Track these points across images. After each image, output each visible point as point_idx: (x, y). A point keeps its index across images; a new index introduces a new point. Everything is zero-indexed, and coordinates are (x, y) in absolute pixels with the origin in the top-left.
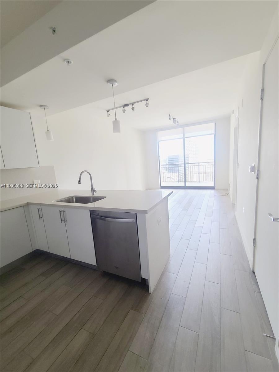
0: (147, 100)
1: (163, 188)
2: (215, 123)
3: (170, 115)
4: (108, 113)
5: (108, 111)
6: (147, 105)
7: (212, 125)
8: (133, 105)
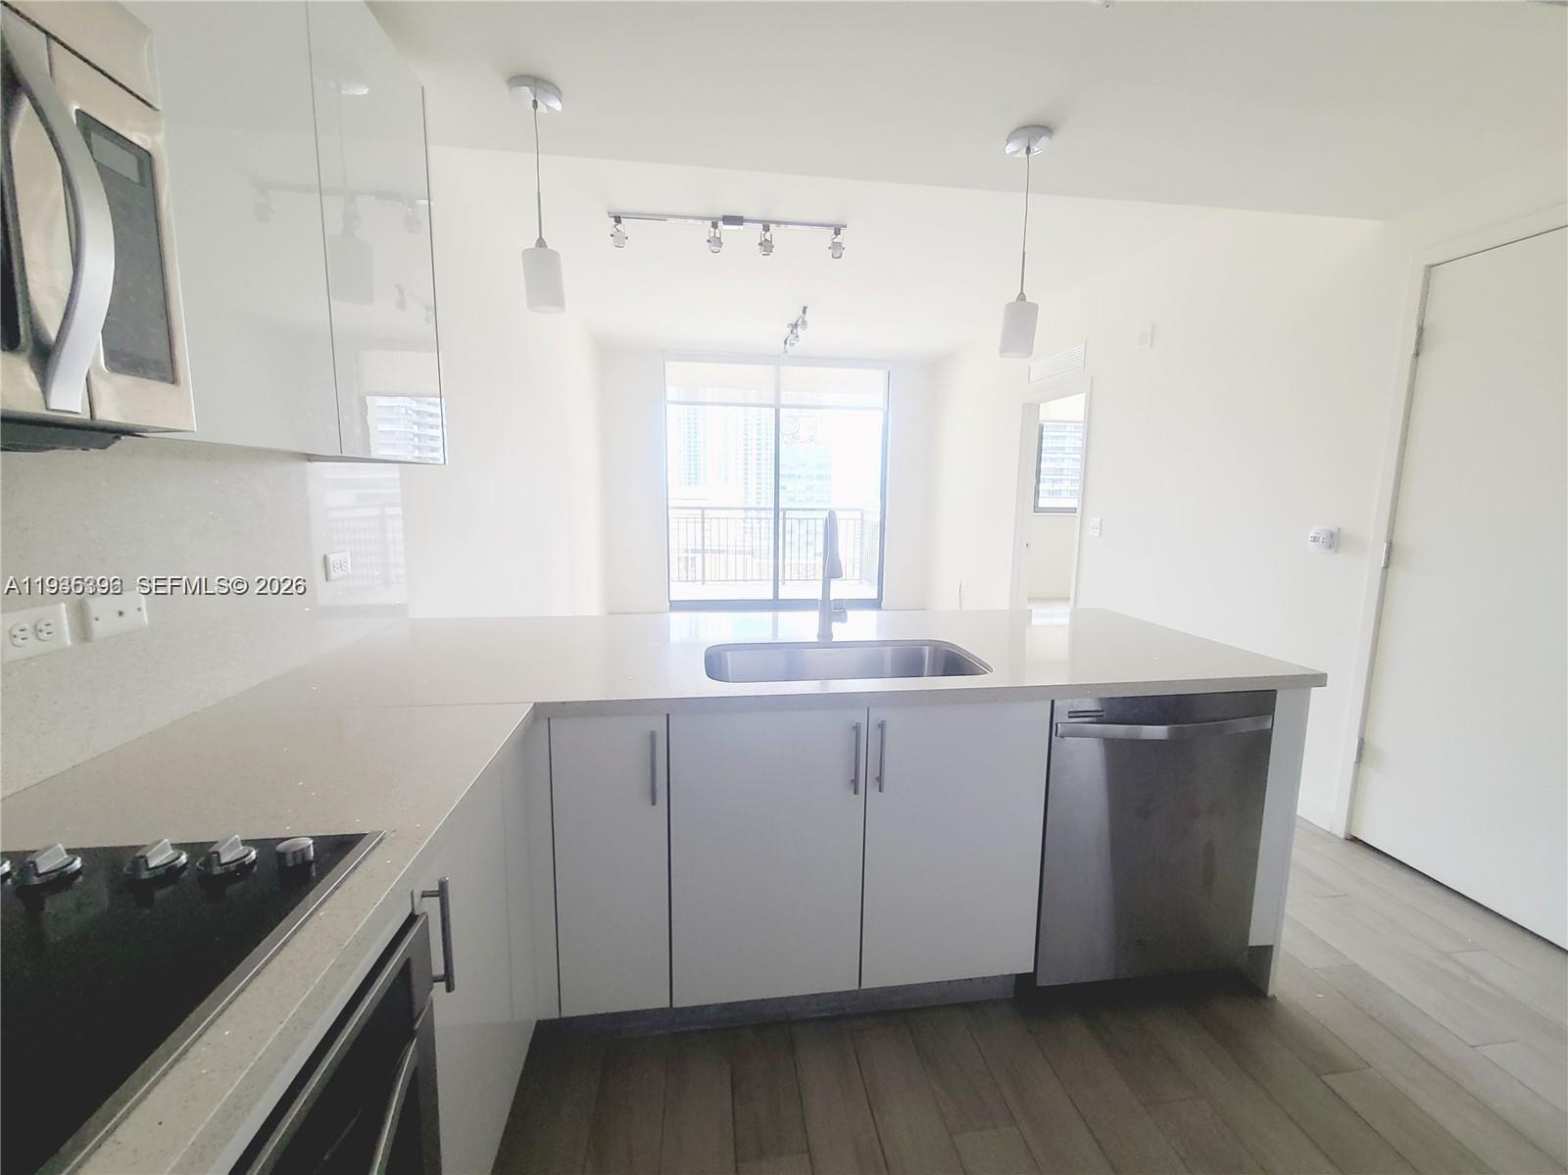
0: (837, 232)
1: (677, 606)
2: (889, 373)
3: (805, 308)
4: (619, 226)
5: (618, 220)
6: (837, 249)
7: (880, 376)
8: (766, 229)
